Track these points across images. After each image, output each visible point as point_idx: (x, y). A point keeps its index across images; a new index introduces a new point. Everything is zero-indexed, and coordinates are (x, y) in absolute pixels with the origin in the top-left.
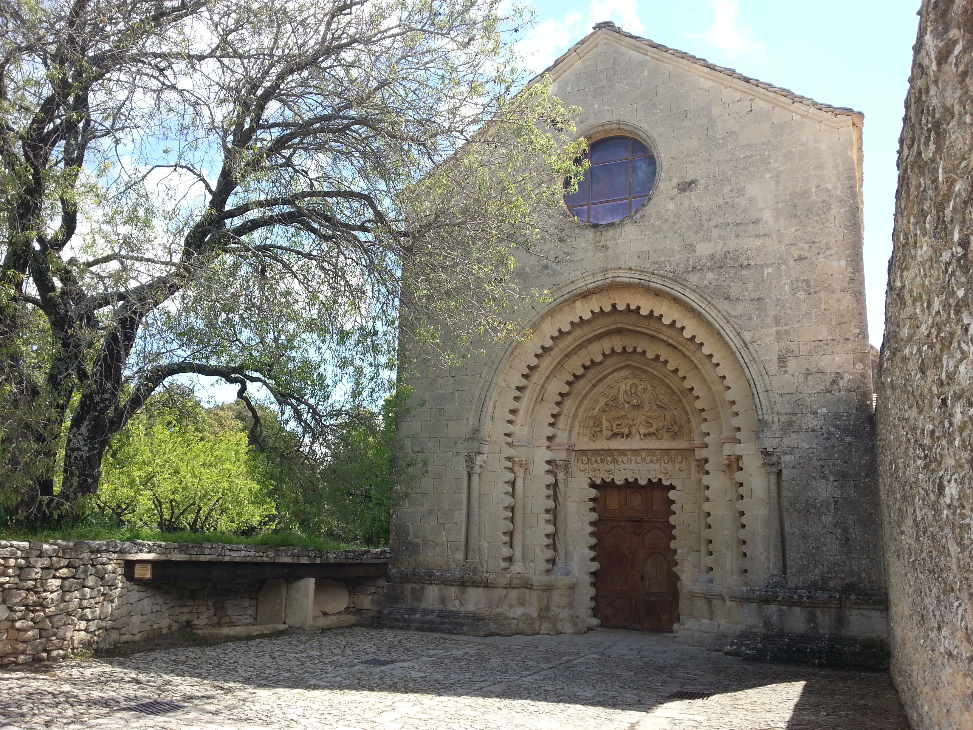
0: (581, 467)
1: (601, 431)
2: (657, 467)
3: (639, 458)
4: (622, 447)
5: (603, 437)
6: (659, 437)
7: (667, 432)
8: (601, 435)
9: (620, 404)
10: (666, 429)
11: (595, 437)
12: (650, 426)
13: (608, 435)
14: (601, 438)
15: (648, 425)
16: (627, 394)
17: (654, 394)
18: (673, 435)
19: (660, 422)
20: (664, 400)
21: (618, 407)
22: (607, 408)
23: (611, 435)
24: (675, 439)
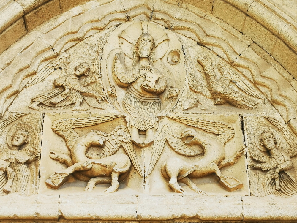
4: (107, 211)
5: (38, 181)
6: (229, 183)
7: (253, 169)
8: (32, 175)
9: (102, 86)
10: (251, 161)
11: (10, 181)
12: (196, 154)
13: (56, 175)
14: (31, 182)
15: (190, 151)
16: (124, 63)
17: (206, 66)
18: (274, 180)
19: (228, 141)
20: (240, 84)
21: (97, 95)
22: (58, 97)
23: (67, 175)
24: (282, 192)
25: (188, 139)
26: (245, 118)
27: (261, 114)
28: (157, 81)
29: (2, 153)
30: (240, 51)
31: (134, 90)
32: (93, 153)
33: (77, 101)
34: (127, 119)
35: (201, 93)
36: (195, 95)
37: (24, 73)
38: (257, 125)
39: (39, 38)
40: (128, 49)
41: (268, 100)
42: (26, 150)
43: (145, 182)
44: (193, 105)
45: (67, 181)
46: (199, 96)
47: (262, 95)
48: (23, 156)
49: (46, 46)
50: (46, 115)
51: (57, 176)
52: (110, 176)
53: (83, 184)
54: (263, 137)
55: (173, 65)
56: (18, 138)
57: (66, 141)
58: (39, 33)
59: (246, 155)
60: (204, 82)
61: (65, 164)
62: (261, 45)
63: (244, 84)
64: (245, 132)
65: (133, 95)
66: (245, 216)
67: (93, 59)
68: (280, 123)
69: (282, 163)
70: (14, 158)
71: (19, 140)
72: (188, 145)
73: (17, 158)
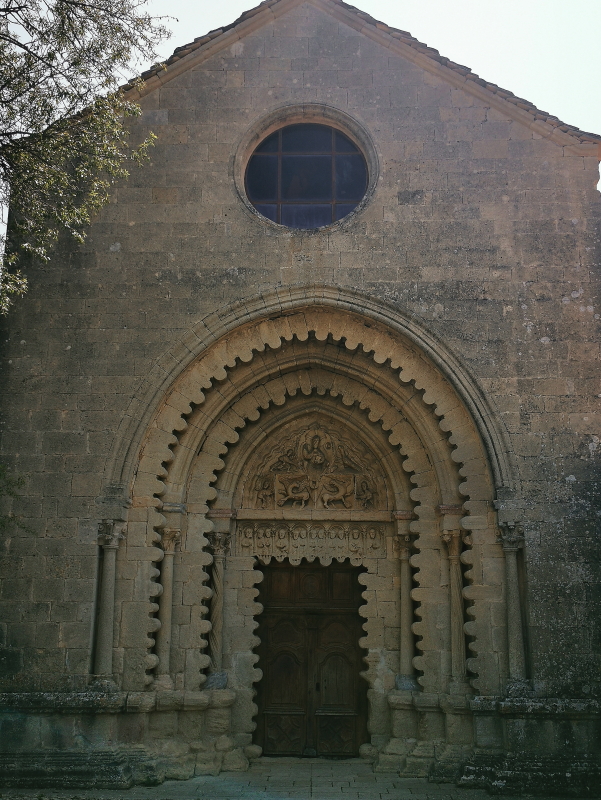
0: (245, 542)
1: (272, 495)
2: (344, 543)
3: (322, 531)
4: (300, 517)
5: (274, 503)
6: (347, 505)
7: (357, 499)
8: (272, 501)
9: (298, 461)
10: (356, 495)
11: (264, 503)
12: (335, 491)
14: (272, 504)
15: (333, 490)
17: (342, 451)
18: (365, 503)
19: (348, 486)
22: (281, 466)
23: (285, 501)
26: (356, 476)
27: (362, 474)
29: (260, 492)
33: (288, 468)
34: (308, 476)
38: (360, 479)
42: (269, 490)
43: (315, 504)
50: (276, 474)
51: (282, 501)
52: (301, 501)
53: (291, 504)
54: (362, 484)
55: (328, 449)
57: (284, 486)
59: (355, 492)
60: (340, 458)
61: (284, 495)
64: (355, 482)
66: (351, 520)
67: (294, 448)
68: (369, 479)
69: (368, 496)
70: (265, 494)
72: (332, 488)
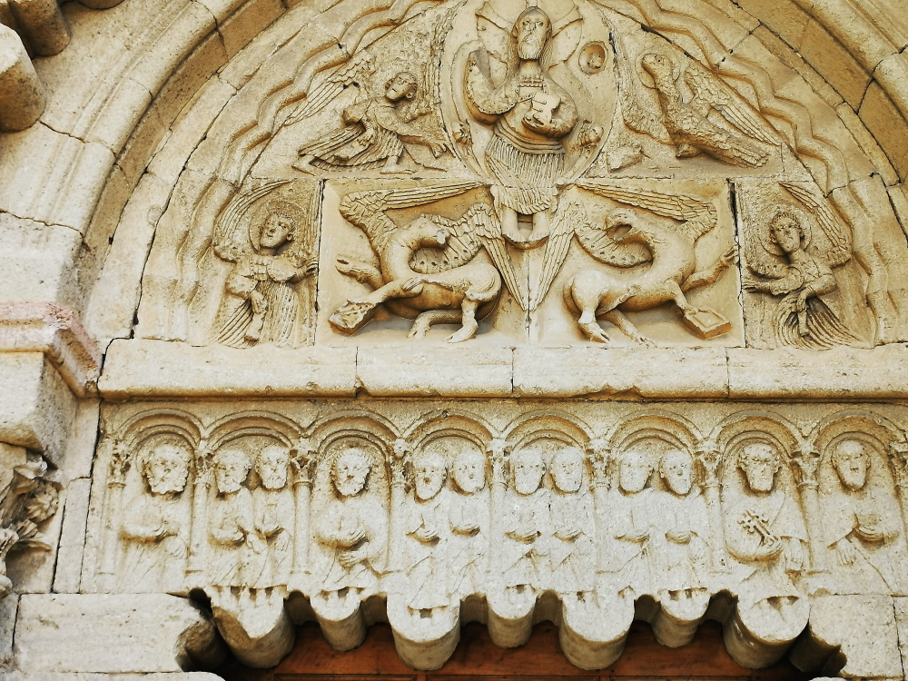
4: (453, 379)
5: (314, 318)
6: (703, 321)
7: (753, 292)
8: (302, 307)
9: (441, 121)
10: (749, 275)
11: (257, 319)
12: (635, 261)
13: (350, 307)
14: (300, 320)
15: (623, 256)
16: (487, 72)
17: (660, 77)
18: (795, 314)
19: (703, 234)
20: (730, 113)
21: (431, 140)
22: (352, 146)
23: (372, 307)
24: (812, 339)
25: (619, 232)
26: (739, 186)
27: (774, 177)
28: (555, 111)
29: (241, 262)
30: (731, 44)
31: (508, 130)
32: (425, 261)
33: (390, 154)
34: (494, 191)
35: (649, 135)
36: (635, 139)
37: (281, 97)
38: (765, 201)
39: (310, 21)
40: (495, 41)
41: (789, 147)
42: (288, 256)
43: (529, 320)
44: (630, 160)
45: (372, 318)
46: (646, 139)
47: (776, 138)
48: (283, 268)
49: (326, 39)
50: (327, 184)
51: (353, 309)
52: (458, 307)
53: (405, 323)
54: (777, 225)
55: (591, 73)
56: (272, 231)
57: (369, 237)
58: (310, 12)
59: (739, 264)
60: (654, 110)
61: (368, 283)
62: (776, 29)
63: (739, 114)
64: (739, 215)
65: (506, 139)
66: (732, 389)
67: (424, 65)
68: (812, 197)
69: (812, 279)
70: (264, 272)
71: (274, 235)
72: (619, 243)
73: (272, 273)
